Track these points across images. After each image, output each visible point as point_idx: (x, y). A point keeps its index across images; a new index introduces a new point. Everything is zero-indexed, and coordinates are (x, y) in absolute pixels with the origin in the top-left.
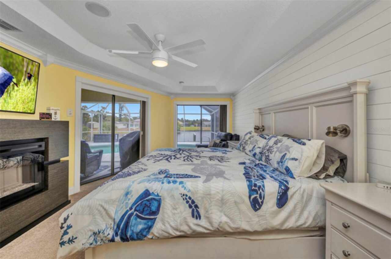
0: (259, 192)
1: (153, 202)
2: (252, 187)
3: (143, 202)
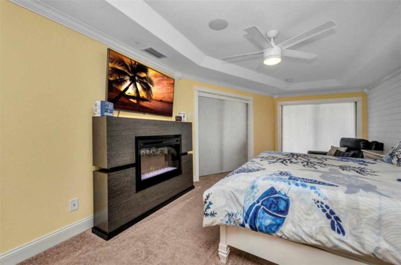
1: (280, 201)
3: (269, 198)
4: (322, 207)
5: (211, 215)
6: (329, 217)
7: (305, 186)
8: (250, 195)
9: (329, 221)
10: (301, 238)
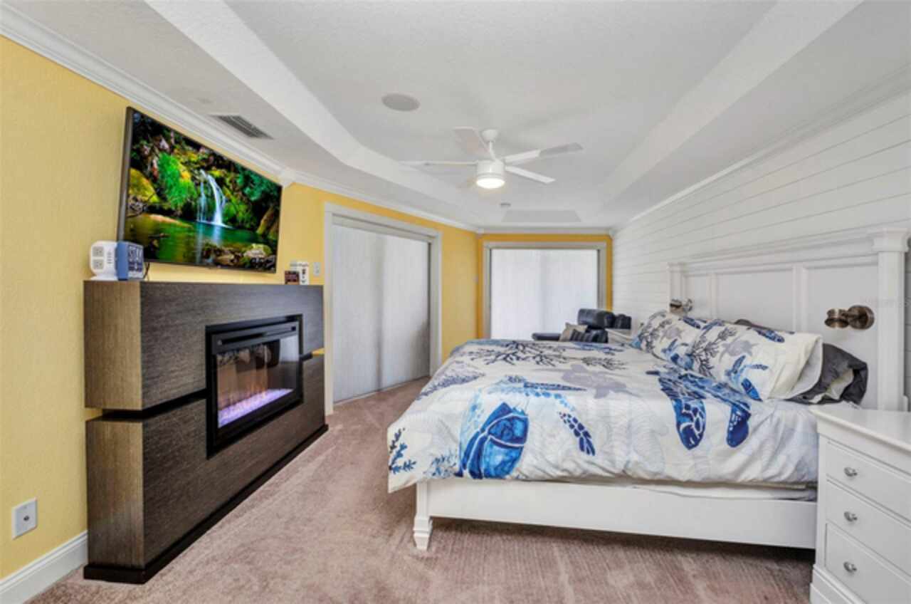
0: (695, 419)
1: (516, 423)
2: (681, 409)
3: (499, 422)
4: (569, 421)
5: (404, 469)
6: (577, 434)
7: (548, 395)
8: (469, 421)
9: (578, 439)
10: (544, 472)
